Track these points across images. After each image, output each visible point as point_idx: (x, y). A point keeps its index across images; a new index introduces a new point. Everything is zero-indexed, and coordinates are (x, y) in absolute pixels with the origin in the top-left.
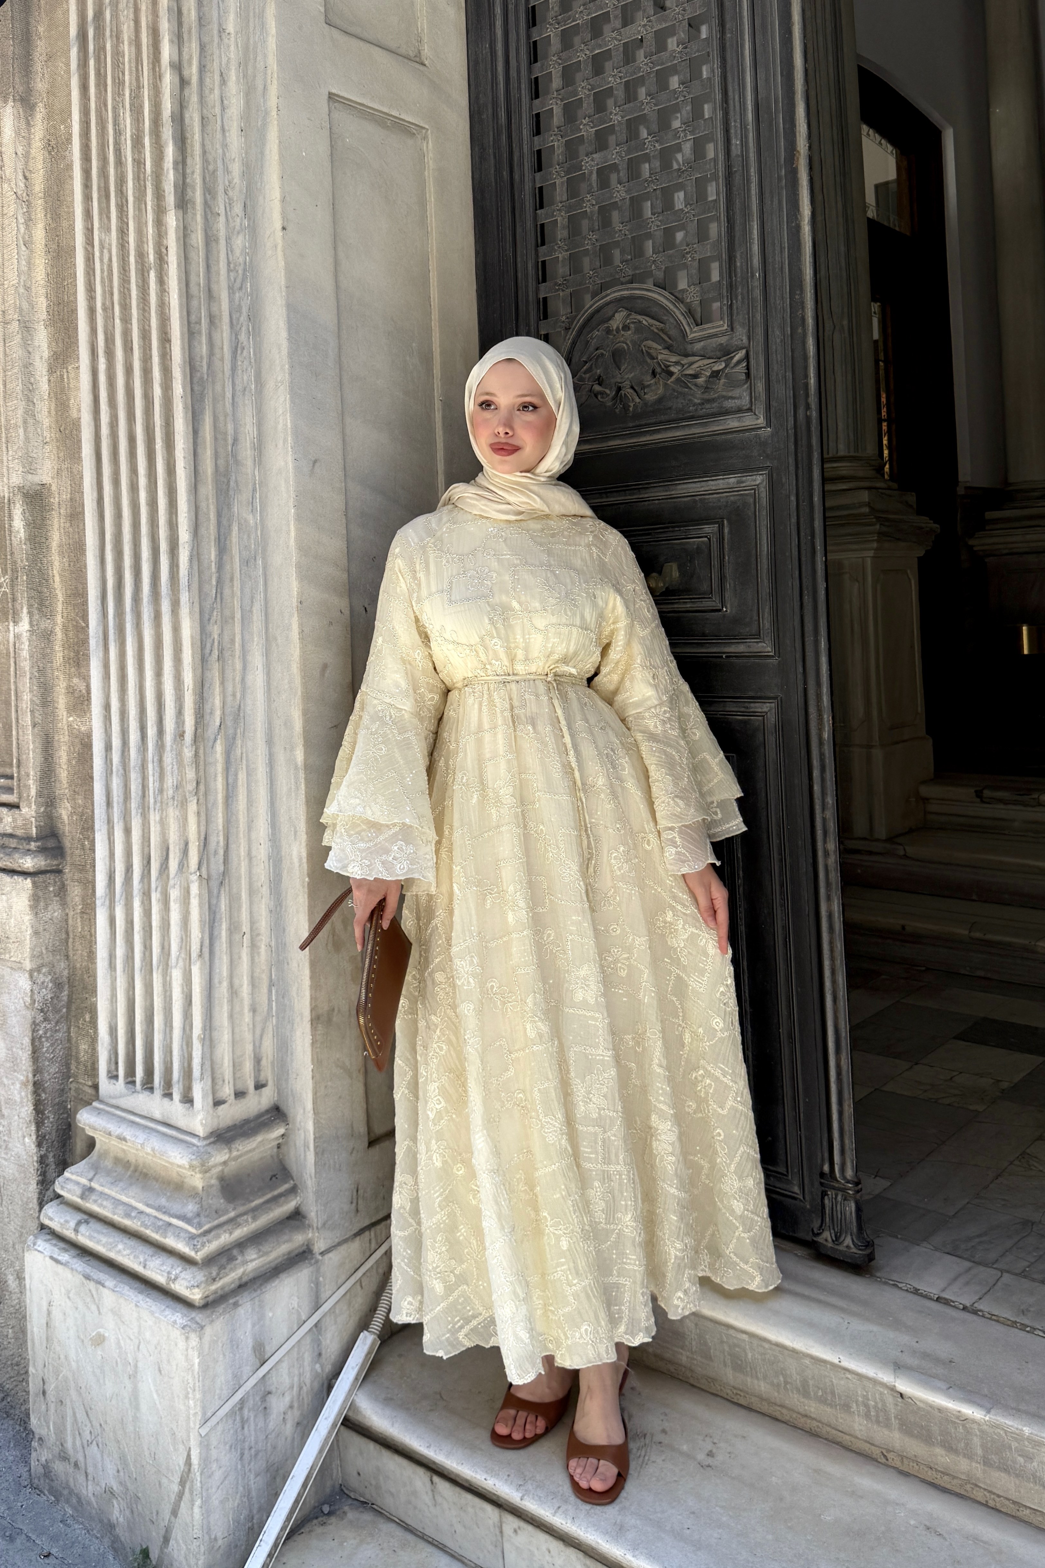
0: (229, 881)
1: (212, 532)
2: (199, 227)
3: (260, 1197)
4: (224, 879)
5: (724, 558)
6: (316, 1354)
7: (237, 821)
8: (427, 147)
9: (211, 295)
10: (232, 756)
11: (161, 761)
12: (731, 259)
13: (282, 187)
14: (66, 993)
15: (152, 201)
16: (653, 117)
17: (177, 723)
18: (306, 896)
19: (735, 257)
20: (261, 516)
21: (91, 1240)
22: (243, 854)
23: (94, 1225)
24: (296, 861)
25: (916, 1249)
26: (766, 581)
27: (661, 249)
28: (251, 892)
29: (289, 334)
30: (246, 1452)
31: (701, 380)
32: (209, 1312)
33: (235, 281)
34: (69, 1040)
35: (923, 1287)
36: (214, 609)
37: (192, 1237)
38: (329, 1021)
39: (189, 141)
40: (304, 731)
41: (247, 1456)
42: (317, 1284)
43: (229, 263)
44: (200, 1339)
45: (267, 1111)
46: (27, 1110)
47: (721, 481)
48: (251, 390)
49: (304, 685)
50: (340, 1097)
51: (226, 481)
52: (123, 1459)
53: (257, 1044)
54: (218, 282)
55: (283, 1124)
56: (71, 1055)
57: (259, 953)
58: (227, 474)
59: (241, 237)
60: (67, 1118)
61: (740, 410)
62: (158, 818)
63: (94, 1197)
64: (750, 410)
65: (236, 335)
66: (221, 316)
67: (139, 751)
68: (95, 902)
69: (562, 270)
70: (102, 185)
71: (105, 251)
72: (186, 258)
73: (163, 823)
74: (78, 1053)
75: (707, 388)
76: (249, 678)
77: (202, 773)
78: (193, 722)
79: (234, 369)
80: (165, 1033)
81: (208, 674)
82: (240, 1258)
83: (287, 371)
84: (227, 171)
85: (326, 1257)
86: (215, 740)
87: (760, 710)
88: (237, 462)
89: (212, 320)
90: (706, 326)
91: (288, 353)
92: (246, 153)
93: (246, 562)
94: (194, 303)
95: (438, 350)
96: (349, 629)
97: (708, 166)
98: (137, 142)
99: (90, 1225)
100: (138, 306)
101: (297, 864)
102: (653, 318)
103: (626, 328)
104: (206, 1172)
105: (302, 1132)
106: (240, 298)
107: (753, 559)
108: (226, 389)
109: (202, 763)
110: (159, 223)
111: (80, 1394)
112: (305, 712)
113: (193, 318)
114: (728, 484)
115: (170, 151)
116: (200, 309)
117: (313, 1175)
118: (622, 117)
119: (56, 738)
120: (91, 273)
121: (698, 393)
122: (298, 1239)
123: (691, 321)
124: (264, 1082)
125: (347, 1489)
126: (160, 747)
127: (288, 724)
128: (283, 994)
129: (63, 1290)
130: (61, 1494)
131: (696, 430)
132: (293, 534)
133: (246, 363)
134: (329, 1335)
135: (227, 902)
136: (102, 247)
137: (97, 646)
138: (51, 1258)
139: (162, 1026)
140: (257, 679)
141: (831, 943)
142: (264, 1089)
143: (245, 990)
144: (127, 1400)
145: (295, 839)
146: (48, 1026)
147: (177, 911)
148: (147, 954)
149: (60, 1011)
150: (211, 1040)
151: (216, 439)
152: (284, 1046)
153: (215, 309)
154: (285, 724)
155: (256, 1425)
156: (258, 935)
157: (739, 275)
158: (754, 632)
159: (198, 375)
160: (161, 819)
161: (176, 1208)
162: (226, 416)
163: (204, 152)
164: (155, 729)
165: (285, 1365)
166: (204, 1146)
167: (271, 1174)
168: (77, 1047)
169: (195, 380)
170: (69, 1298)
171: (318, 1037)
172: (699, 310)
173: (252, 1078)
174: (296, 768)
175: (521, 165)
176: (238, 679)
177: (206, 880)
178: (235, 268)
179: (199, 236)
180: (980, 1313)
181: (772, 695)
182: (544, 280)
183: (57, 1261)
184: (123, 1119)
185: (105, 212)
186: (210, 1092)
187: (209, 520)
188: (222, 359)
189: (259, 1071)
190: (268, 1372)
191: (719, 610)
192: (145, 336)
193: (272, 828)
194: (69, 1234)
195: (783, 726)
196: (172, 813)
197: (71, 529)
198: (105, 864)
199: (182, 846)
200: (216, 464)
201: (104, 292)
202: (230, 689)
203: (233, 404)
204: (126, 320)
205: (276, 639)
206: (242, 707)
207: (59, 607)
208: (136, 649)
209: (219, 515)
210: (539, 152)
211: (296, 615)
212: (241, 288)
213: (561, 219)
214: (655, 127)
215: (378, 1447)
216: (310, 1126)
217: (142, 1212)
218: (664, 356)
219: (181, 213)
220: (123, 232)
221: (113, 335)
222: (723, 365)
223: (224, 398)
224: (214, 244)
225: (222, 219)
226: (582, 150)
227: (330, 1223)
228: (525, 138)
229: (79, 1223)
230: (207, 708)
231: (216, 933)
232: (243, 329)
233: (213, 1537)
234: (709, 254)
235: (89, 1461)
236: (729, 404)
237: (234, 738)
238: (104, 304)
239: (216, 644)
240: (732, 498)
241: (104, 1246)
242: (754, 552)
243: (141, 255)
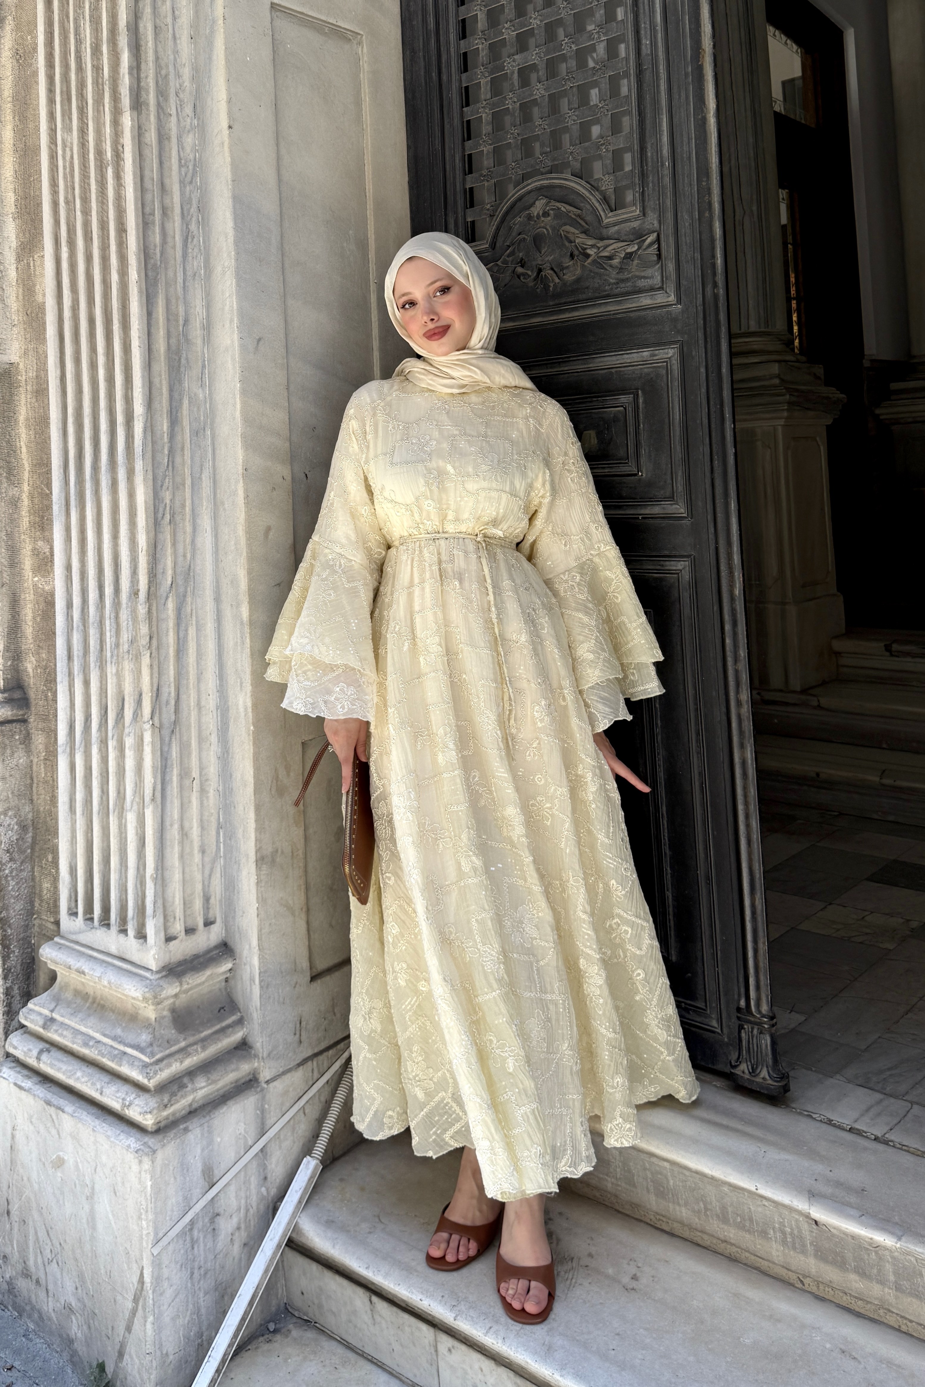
0: (180, 729)
1: (164, 405)
2: (153, 127)
3: (209, 1028)
4: (175, 728)
5: (639, 425)
6: (262, 1177)
7: (188, 672)
8: (362, 51)
9: (163, 188)
10: (182, 613)
11: (117, 617)
12: (643, 149)
13: (228, 90)
14: (30, 834)
15: (110, 103)
16: (570, 21)
17: (132, 582)
18: (251, 743)
19: (646, 148)
20: (210, 390)
21: (52, 1068)
22: (192, 704)
23: (55, 1053)
24: (242, 710)
25: (830, 1081)
26: (678, 448)
27: (578, 142)
28: (201, 740)
29: (235, 223)
30: (196, 1271)
31: (616, 262)
32: (160, 1137)
33: (186, 175)
34: (33, 879)
35: (836, 1118)
36: (166, 476)
37: (146, 1066)
38: (273, 861)
39: (143, 48)
40: (249, 589)
41: (196, 1275)
42: (263, 1111)
43: (180, 159)
44: (153, 1162)
45: (216, 947)
47: (635, 355)
48: (200, 275)
49: (249, 546)
50: (284, 934)
51: (177, 358)
52: (81, 1276)
53: (206, 883)
54: (170, 176)
55: (231, 959)
56: (35, 893)
57: (207, 798)
58: (178, 352)
59: (191, 136)
60: (31, 952)
61: (652, 289)
62: (114, 671)
63: (55, 1028)
64: (661, 288)
65: (187, 225)
66: (173, 208)
67: (97, 608)
68: (57, 750)
69: (487, 162)
70: (65, 89)
71: (68, 149)
72: (141, 155)
73: (119, 675)
74: (41, 891)
75: (621, 268)
76: (199, 540)
77: (154, 629)
78: (146, 582)
79: (185, 255)
80: (121, 873)
81: (160, 536)
82: (190, 1086)
83: (233, 257)
84: (179, 76)
85: (271, 1085)
86: (167, 598)
87: (674, 568)
88: (187, 341)
89: (165, 212)
90: (620, 212)
91: (234, 241)
92: (196, 58)
93: (196, 433)
94: (148, 197)
95: (373, 237)
96: (291, 494)
97: (620, 65)
98: (96, 50)
99: (52, 1053)
100: (97, 199)
101: (243, 714)
102: (571, 205)
103: (546, 214)
104: (158, 1004)
105: (248, 967)
106: (190, 191)
107: (666, 427)
108: (178, 274)
109: (154, 619)
110: (116, 123)
111: (41, 1214)
112: (250, 572)
113: (147, 210)
114: (643, 357)
115: (125, 58)
116: (154, 201)
117: (259, 1008)
118: (541, 21)
119: (23, 597)
120: (55, 169)
121: (614, 273)
122: (244, 1068)
123: (605, 207)
124: (212, 920)
125: (291, 1308)
126: (117, 605)
127: (234, 582)
128: (230, 836)
129: (26, 1115)
130: (24, 1310)
131: (612, 308)
132: (238, 406)
133: (196, 250)
134: (274, 1160)
135: (178, 749)
136: (64, 146)
137: (60, 511)
138: (15, 1084)
139: (118, 866)
140: (206, 540)
141: (745, 788)
142: (212, 926)
143: (195, 832)
144: (84, 1221)
145: (241, 689)
146: (14, 866)
147: (132, 757)
148: (104, 798)
149: (25, 851)
150: (163, 879)
151: (168, 320)
152: (231, 886)
153: (167, 201)
154: (232, 582)
155: (205, 1246)
156: (207, 780)
157: (650, 164)
158: (668, 494)
159: (152, 261)
160: (117, 671)
161: (131, 1038)
162: (177, 299)
163: (157, 59)
164: (112, 587)
165: (232, 1188)
166: (156, 980)
167: (220, 1006)
168: (41, 886)
169: (149, 266)
170: (31, 1122)
171: (263, 877)
172: (613, 197)
173: (202, 916)
174: (242, 623)
175: (449, 65)
176: (188, 540)
177: (158, 729)
178: (185, 164)
179: (153, 134)
180: (892, 1144)
181: (685, 554)
182: (471, 172)
183: (20, 1088)
184: (82, 954)
185: (67, 114)
186: (162, 928)
187: (161, 394)
188: (174, 247)
189: (208, 908)
190: (217, 1195)
191: (635, 475)
192: (103, 226)
193: (220, 680)
194: (32, 1061)
195: (696, 583)
196: (127, 666)
197: (36, 404)
198: (66, 714)
199: (137, 697)
200: (168, 343)
201: (66, 186)
202: (180, 551)
203: (184, 287)
204: (86, 212)
205: (223, 503)
206: (192, 567)
207: (26, 475)
208: (95, 514)
209: (171, 390)
210: (465, 54)
211: (241, 481)
212: (191, 182)
213: (485, 115)
214: (571, 29)
215: (320, 1267)
216: (256, 961)
217: (99, 1042)
218: (581, 239)
219: (135, 114)
220: (83, 132)
221: (75, 226)
222: (636, 247)
223: (176, 282)
224: (166, 142)
225: (173, 119)
226: (505, 52)
227: (275, 1052)
228: (452, 42)
229: (41, 1052)
230: (160, 567)
231: (167, 778)
232: (194, 219)
233: (164, 1352)
234: (622, 146)
235: (49, 1277)
236: (642, 283)
237: (185, 596)
238: (66, 198)
239: (168, 508)
240: (646, 370)
241: (64, 1073)
242: (667, 420)
243: (100, 153)
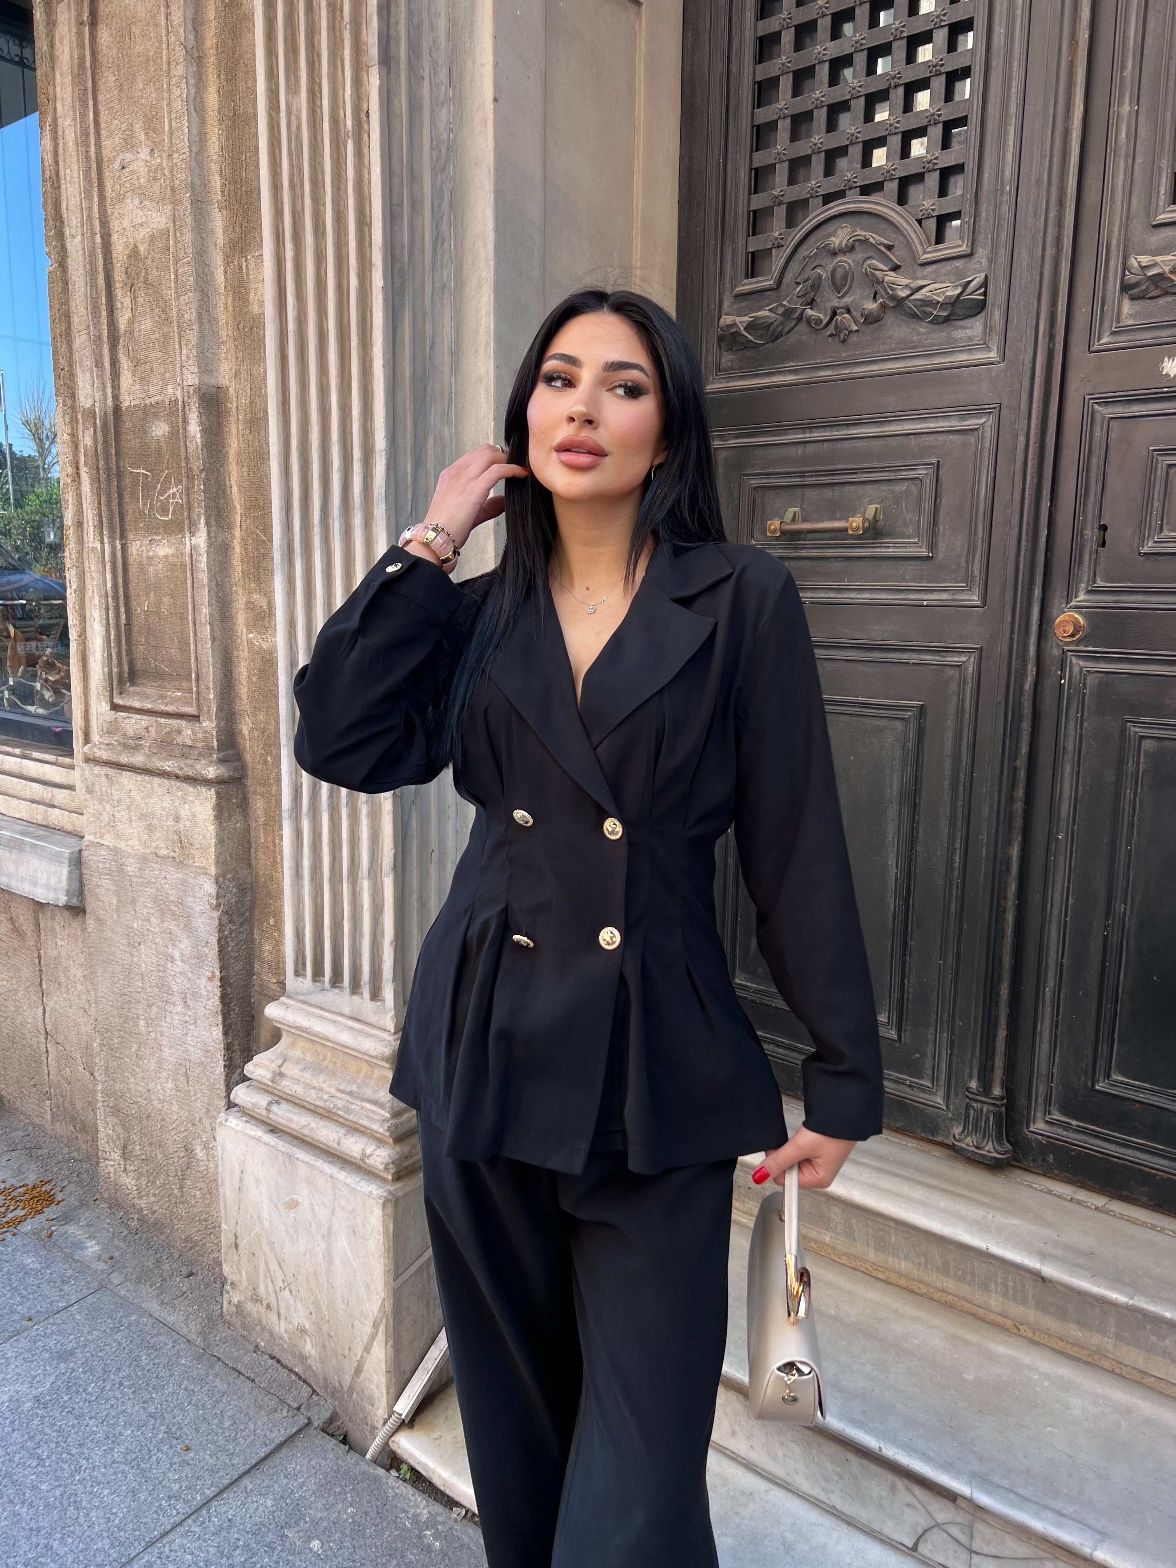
0: (420, 801)
1: (408, 442)
2: (404, 92)
4: (415, 799)
9: (414, 177)
12: (979, 169)
13: (496, 51)
14: (249, 898)
15: (351, 55)
20: (456, 427)
21: (282, 1119)
23: (287, 1105)
27: (897, 157)
28: (440, 812)
29: (497, 225)
33: (437, 161)
34: (253, 942)
43: (431, 140)
46: (214, 1002)
48: (451, 288)
51: (422, 387)
52: (315, 1303)
54: (421, 160)
56: (255, 955)
57: (444, 870)
58: (424, 379)
59: (445, 109)
60: (252, 1011)
63: (284, 1081)
65: (438, 224)
66: (423, 199)
68: (279, 815)
69: (780, 179)
71: (294, 118)
72: (389, 126)
74: (261, 953)
79: (434, 262)
80: (354, 939)
83: (492, 267)
84: (432, 27)
88: (434, 368)
89: (414, 204)
91: (494, 246)
92: (453, 7)
94: (397, 182)
97: (963, 59)
99: (282, 1105)
103: (849, 246)
106: (443, 181)
108: (426, 285)
110: (359, 82)
111: (273, 1249)
113: (396, 200)
116: (402, 189)
119: (236, 654)
120: (277, 146)
129: (255, 1161)
130: (253, 1329)
133: (446, 257)
135: (418, 818)
136: (289, 113)
137: (281, 560)
138: (244, 1133)
139: (351, 931)
144: (320, 1256)
146: (233, 928)
147: (367, 825)
148: (336, 866)
149: (244, 914)
150: (402, 946)
151: (414, 339)
153: (417, 192)
156: (445, 853)
157: (987, 192)
159: (399, 265)
161: (368, 1093)
162: (425, 314)
168: (261, 948)
169: (396, 269)
170: (261, 1167)
177: (399, 798)
178: (438, 146)
179: (403, 102)
182: (756, 191)
183: (249, 1136)
184: (312, 1014)
185: (293, 73)
187: (405, 428)
188: (423, 249)
192: (340, 220)
194: (261, 1112)
197: (252, 437)
198: (292, 779)
200: (414, 368)
201: (291, 166)
203: (432, 302)
207: (238, 520)
208: (325, 565)
209: (415, 425)
210: (762, 40)
212: (443, 170)
213: (783, 119)
219: (384, 71)
220: (314, 94)
221: (302, 217)
223: (424, 294)
224: (418, 115)
225: (426, 84)
229: (270, 1104)
231: (407, 849)
232: (445, 218)
235: (281, 1303)
238: (291, 183)
241: (298, 1125)
243: (336, 122)
